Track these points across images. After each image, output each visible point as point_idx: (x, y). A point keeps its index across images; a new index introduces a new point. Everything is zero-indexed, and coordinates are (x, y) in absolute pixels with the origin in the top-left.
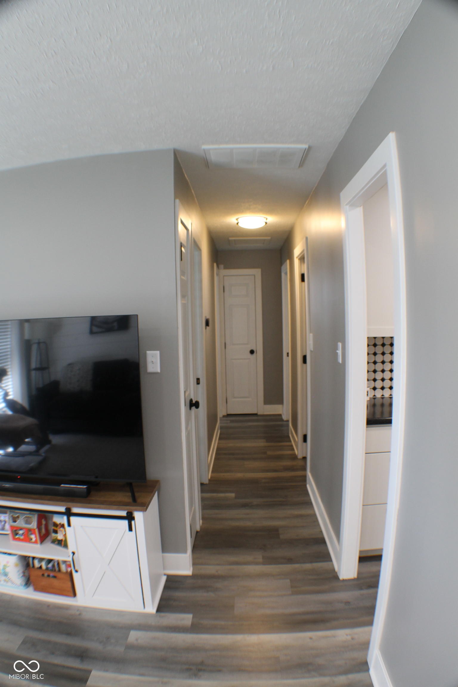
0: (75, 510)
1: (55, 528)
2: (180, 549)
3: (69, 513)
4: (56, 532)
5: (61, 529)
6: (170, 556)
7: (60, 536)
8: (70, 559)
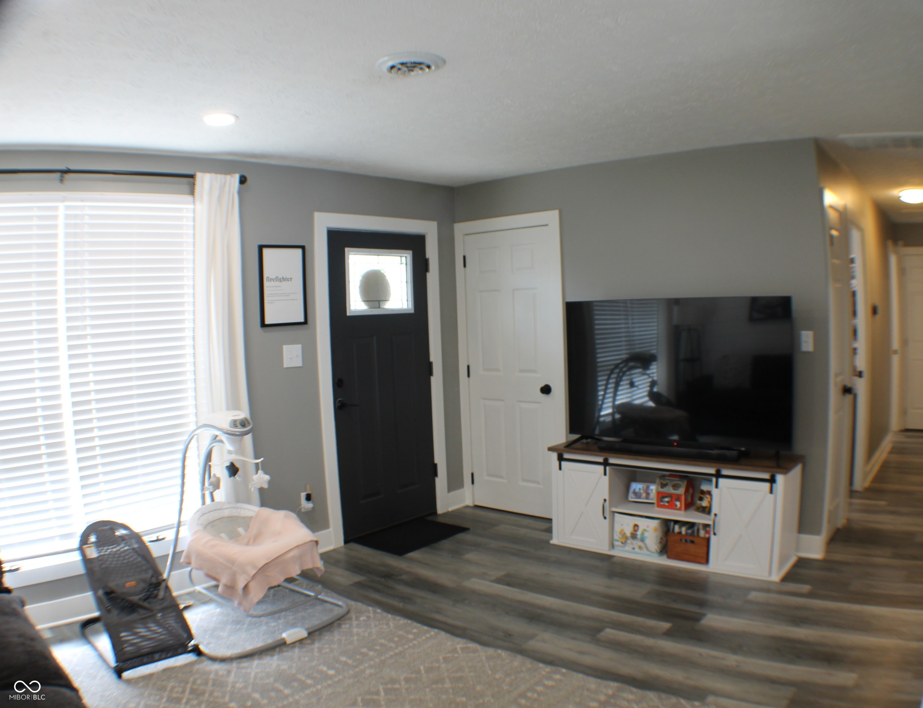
0: (725, 472)
1: (701, 496)
2: (815, 531)
3: (718, 475)
4: (701, 499)
5: (708, 496)
6: (805, 538)
7: (705, 503)
8: (711, 523)
